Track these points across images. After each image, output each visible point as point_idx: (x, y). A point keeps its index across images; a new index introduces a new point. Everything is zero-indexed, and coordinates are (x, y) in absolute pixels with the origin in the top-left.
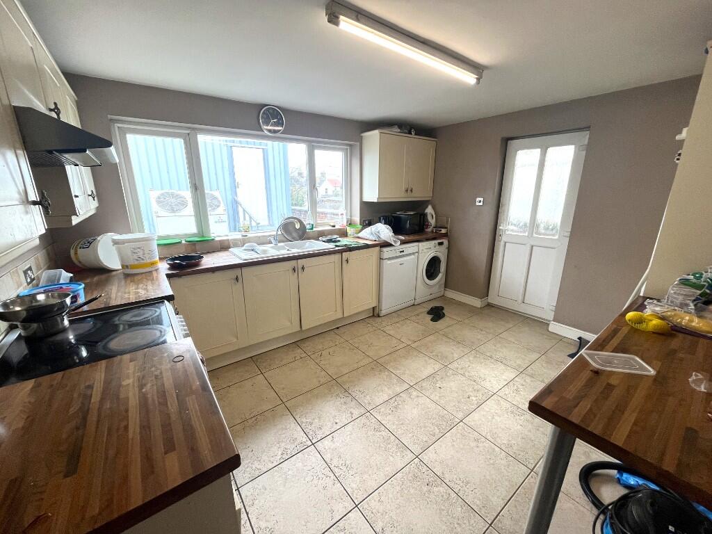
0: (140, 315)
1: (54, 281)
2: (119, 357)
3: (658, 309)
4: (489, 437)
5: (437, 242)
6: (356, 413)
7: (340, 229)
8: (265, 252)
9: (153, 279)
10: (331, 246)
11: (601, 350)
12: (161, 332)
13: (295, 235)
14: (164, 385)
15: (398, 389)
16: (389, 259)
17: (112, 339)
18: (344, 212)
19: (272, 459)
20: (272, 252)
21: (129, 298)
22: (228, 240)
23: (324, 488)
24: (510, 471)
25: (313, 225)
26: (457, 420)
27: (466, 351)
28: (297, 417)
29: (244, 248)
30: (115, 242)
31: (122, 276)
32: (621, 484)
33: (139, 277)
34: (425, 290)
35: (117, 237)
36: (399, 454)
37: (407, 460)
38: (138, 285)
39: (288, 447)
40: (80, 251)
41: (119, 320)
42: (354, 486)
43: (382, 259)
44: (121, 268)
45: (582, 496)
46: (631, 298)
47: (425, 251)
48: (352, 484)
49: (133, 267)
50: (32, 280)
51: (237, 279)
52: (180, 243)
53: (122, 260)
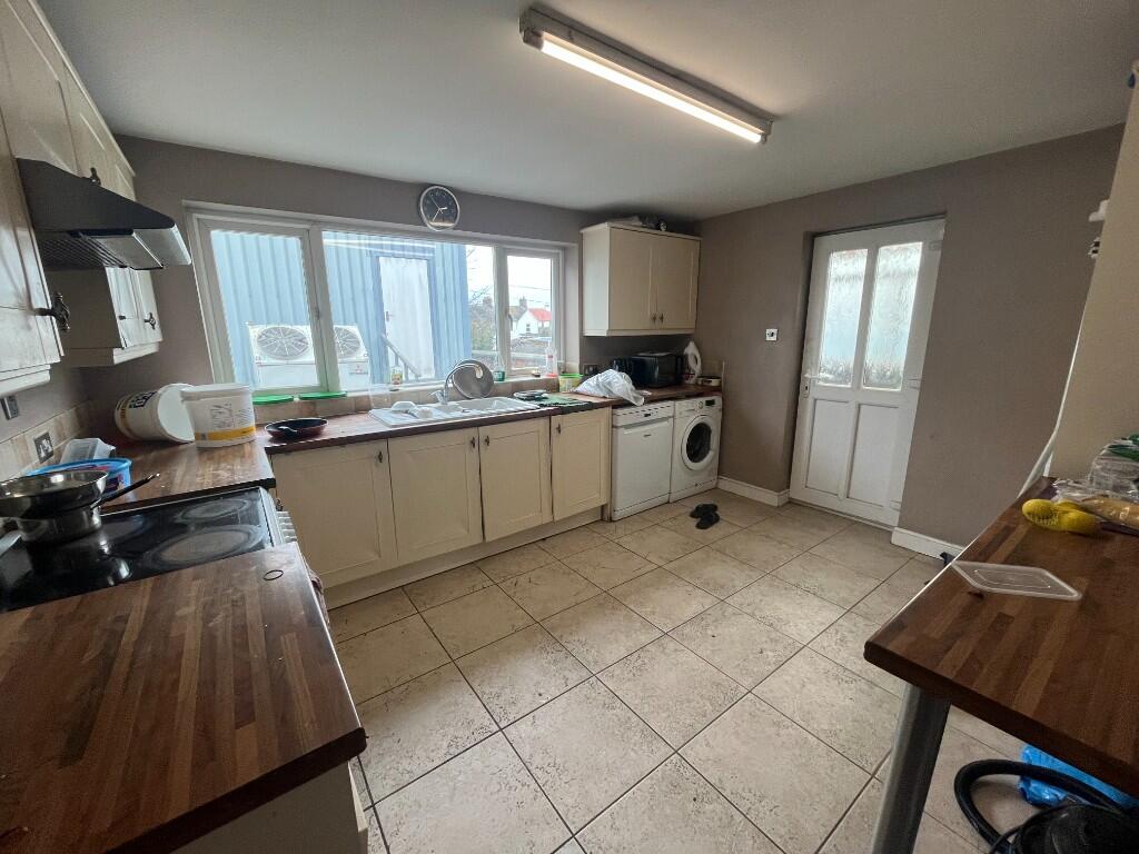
0: (219, 508)
1: (83, 457)
2: (176, 573)
3: (1077, 494)
4: (797, 719)
5: (704, 400)
6: (574, 677)
7: (547, 381)
8: (426, 414)
9: (243, 456)
10: (532, 405)
11: (984, 561)
12: (249, 534)
13: (475, 388)
14: (245, 615)
15: (644, 639)
16: (627, 427)
17: (168, 546)
18: (555, 353)
19: (432, 755)
20: (437, 414)
21: (202, 483)
22: (368, 397)
23: (519, 805)
24: (835, 776)
25: (503, 373)
26: (742, 689)
27: (755, 575)
28: (475, 685)
29: (393, 409)
30: (187, 397)
31: (195, 452)
32: (1027, 800)
33: (223, 452)
34: (687, 478)
35: (189, 388)
36: (645, 747)
37: (659, 757)
38: (219, 463)
39: (460, 734)
40: (130, 412)
41: (182, 516)
42: (570, 801)
43: (616, 427)
44: (192, 438)
45: (961, 821)
46: (1028, 481)
47: (686, 414)
48: (566, 798)
49: (214, 437)
50: (49, 455)
51: (380, 457)
52: (291, 400)
53: (196, 426)
